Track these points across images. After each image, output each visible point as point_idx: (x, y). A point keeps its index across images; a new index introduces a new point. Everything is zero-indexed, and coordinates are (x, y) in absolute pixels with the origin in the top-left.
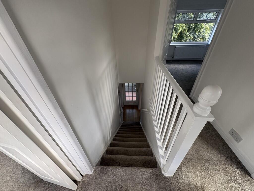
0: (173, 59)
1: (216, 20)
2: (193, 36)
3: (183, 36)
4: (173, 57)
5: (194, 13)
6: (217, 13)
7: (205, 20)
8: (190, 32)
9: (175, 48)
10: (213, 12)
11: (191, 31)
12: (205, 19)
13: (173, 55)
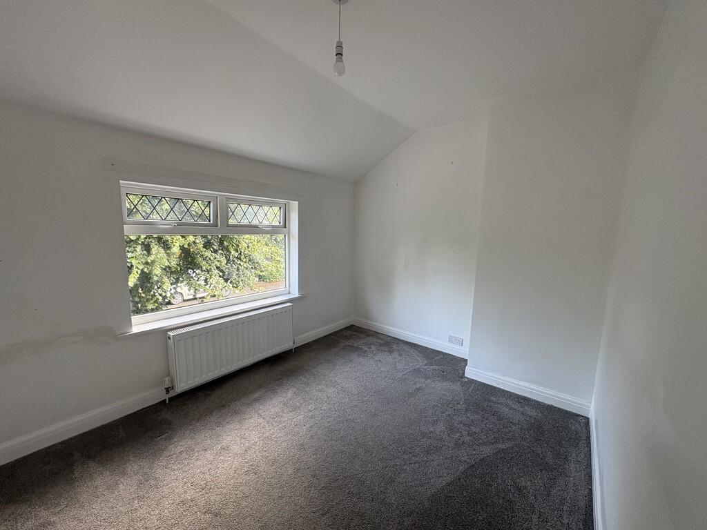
0: (172, 394)
1: (285, 227)
2: (226, 257)
3: (193, 259)
4: (167, 384)
5: (210, 202)
6: (280, 208)
7: (256, 226)
8: (213, 248)
9: (167, 342)
10: (271, 204)
11: (215, 248)
12: (255, 222)
13: (169, 374)
